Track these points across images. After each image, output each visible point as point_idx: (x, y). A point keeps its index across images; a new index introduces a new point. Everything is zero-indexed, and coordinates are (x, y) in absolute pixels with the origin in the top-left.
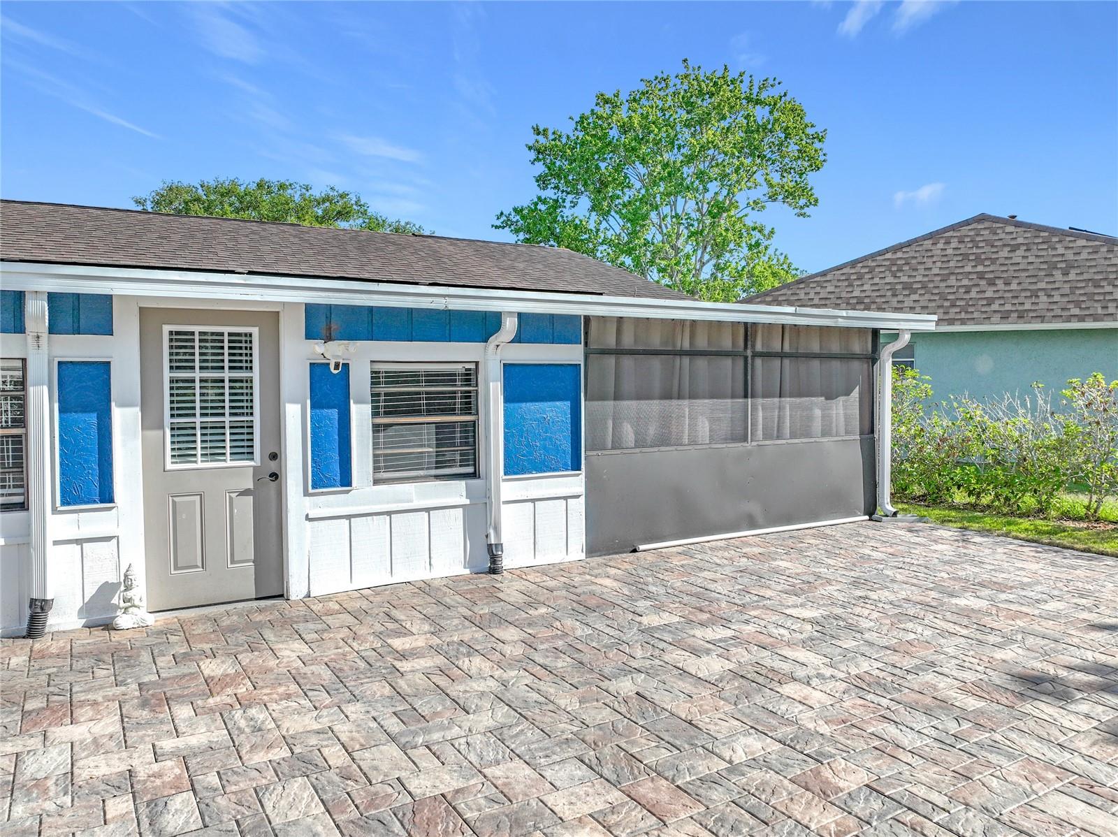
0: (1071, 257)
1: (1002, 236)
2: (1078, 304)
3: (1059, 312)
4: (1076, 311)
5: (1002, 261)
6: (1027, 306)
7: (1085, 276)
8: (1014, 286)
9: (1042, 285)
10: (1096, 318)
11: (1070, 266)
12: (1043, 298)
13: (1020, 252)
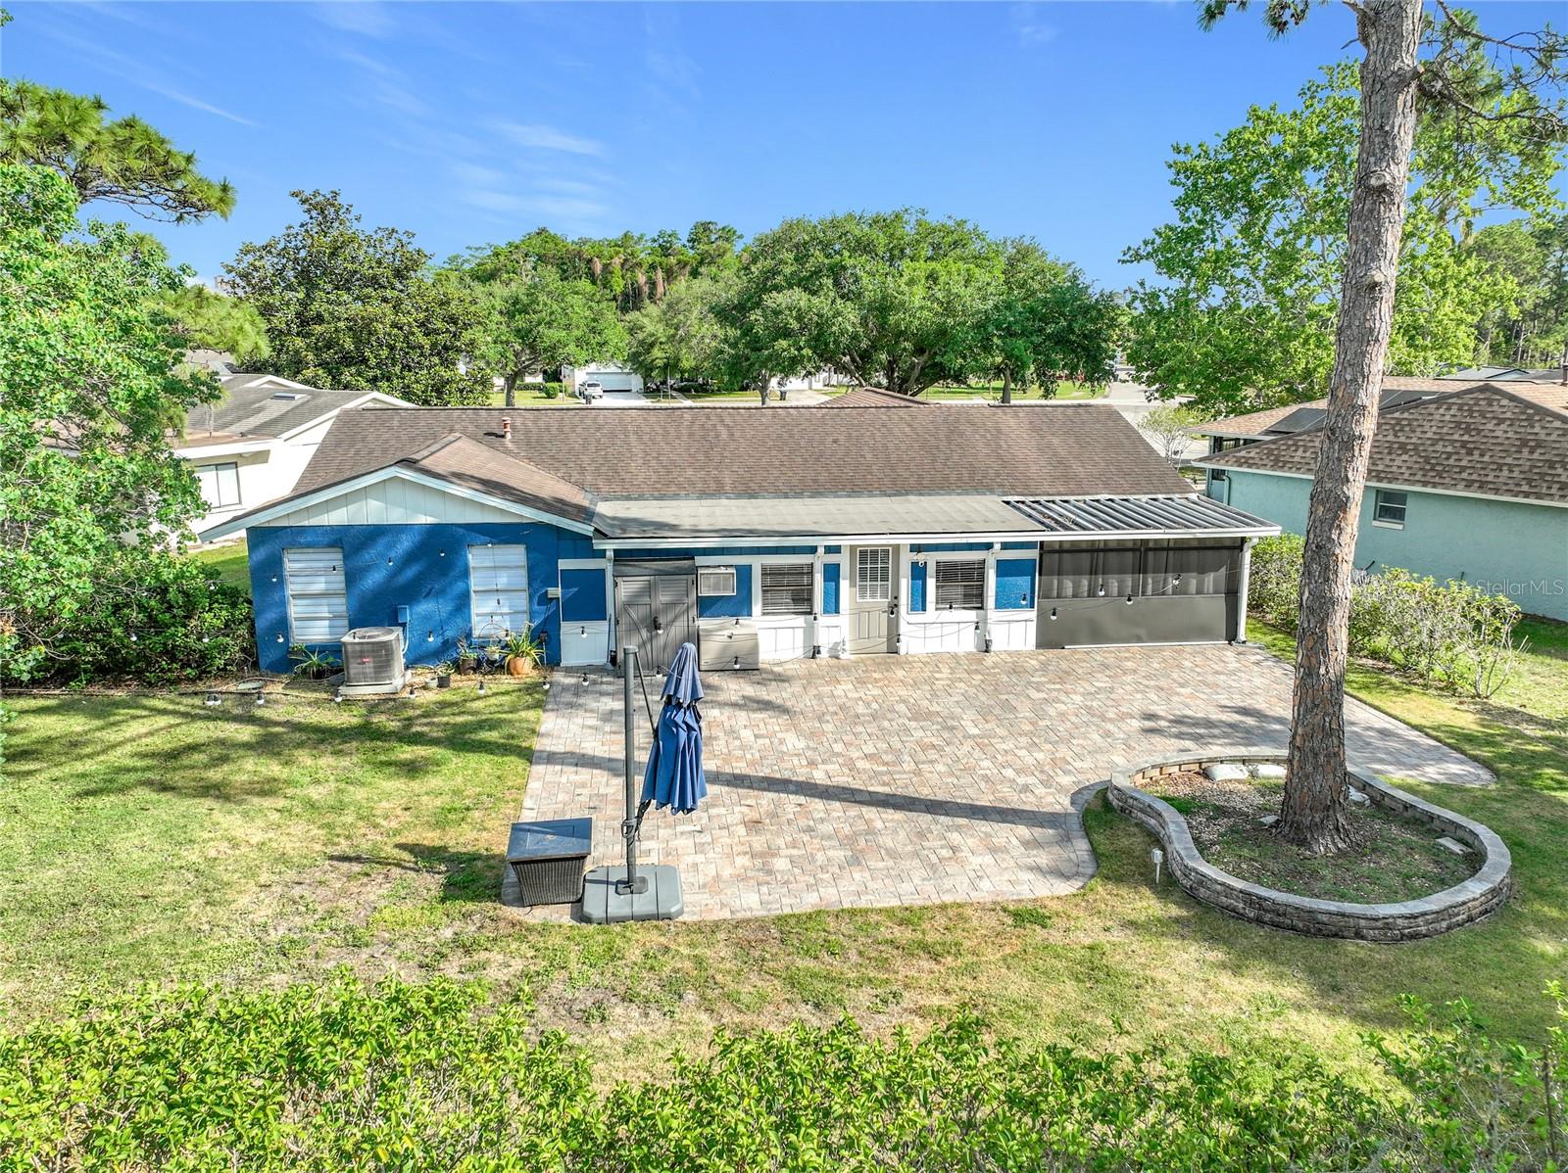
0: (1543, 437)
1: (1496, 408)
2: (1529, 481)
3: (1512, 487)
4: (1525, 488)
5: (1486, 433)
6: (1490, 479)
7: (1547, 457)
8: (1486, 459)
9: (1509, 460)
10: (1539, 496)
11: (1539, 444)
12: (1505, 473)
13: (1503, 427)
